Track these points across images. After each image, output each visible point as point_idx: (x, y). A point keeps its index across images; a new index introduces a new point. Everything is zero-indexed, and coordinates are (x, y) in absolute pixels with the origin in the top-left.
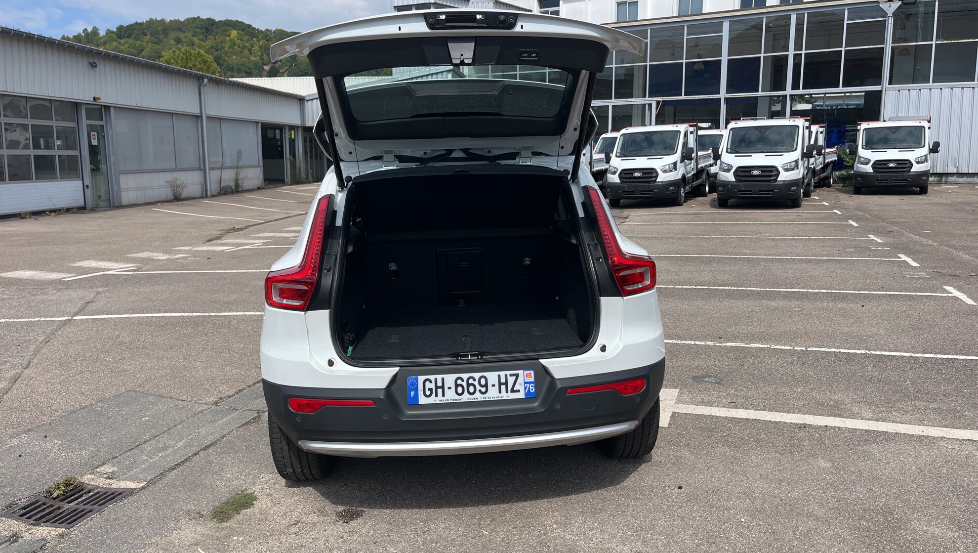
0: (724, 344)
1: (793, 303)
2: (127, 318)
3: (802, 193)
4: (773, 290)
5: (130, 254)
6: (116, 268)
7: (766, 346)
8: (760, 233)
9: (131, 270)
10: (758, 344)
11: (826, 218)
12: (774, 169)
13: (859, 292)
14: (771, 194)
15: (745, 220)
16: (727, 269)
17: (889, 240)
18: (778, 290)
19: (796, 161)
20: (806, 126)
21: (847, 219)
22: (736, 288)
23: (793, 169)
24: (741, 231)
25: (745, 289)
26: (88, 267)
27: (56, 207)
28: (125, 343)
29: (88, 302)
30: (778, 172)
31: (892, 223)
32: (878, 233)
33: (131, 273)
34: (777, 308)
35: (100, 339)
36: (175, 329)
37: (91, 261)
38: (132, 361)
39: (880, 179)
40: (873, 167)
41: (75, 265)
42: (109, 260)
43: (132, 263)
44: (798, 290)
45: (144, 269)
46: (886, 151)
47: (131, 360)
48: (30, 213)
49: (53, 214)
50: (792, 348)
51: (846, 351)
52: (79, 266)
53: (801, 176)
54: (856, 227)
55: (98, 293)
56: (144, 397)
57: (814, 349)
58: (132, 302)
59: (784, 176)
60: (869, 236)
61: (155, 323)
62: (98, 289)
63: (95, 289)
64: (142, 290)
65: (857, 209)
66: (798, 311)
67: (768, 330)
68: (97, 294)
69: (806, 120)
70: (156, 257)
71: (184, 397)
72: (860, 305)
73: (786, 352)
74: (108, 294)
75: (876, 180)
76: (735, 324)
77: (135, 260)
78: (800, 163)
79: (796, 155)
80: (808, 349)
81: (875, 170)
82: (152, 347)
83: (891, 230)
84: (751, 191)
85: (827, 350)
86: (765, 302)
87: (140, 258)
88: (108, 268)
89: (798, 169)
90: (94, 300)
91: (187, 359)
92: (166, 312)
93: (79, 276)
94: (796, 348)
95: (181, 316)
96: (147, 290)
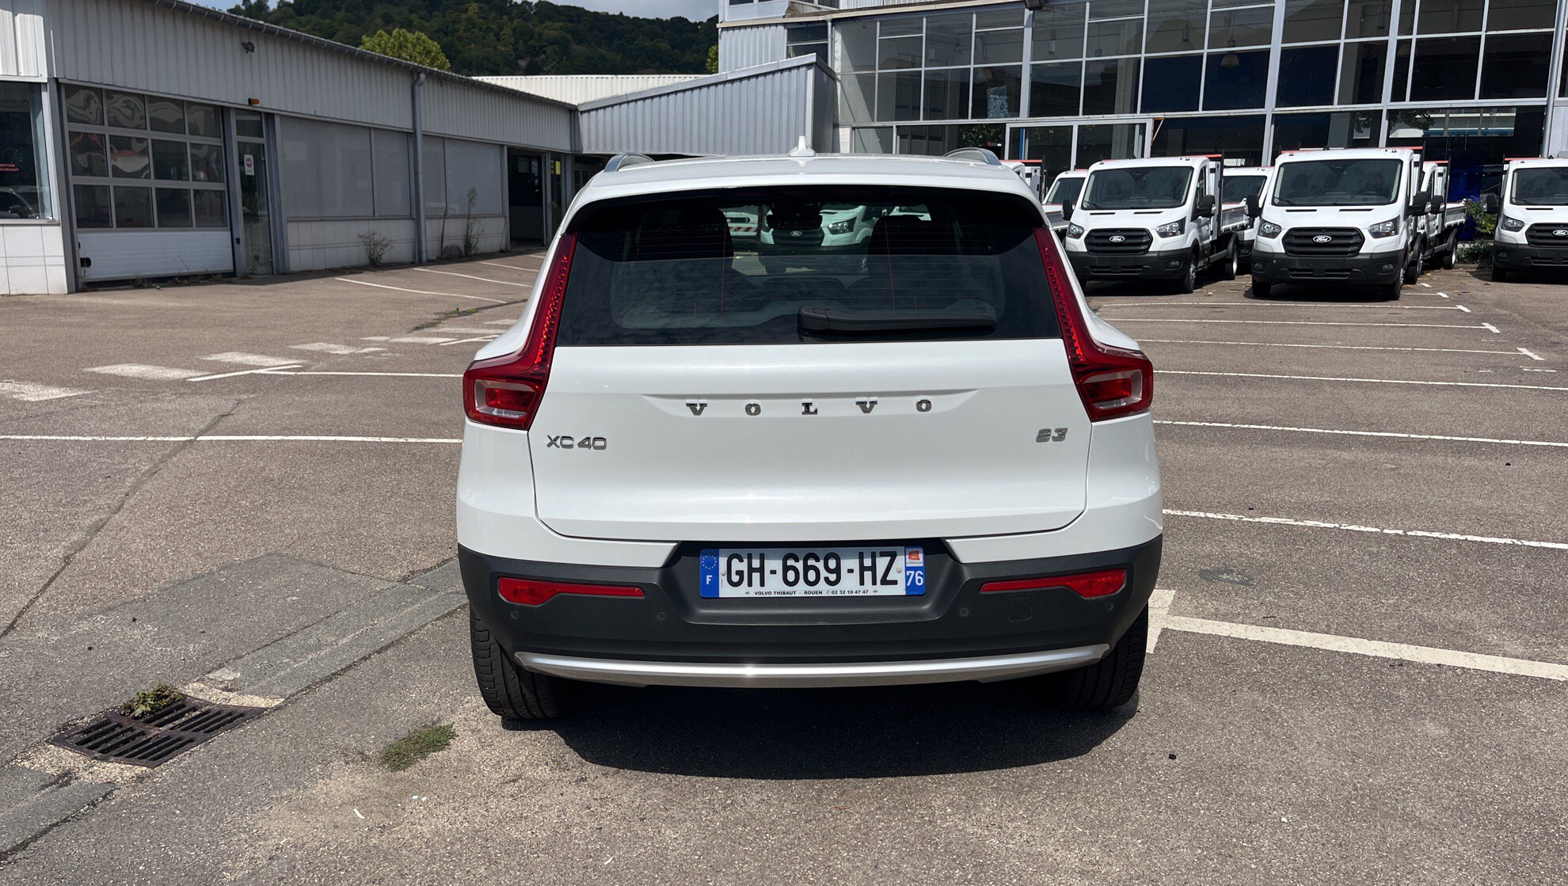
0: (1257, 520)
1: (1382, 456)
2: (279, 441)
3: (1401, 275)
4: (1346, 432)
5: (294, 344)
6: (271, 365)
7: (1332, 526)
8: (1326, 340)
9: (294, 368)
10: (1318, 520)
11: (1442, 319)
12: (1353, 233)
13: (1502, 441)
14: (1347, 275)
15: (1299, 318)
16: (1265, 396)
17: (1554, 357)
18: (1355, 433)
19: (1395, 221)
20: (1415, 160)
21: (1480, 321)
22: (1280, 428)
23: (1388, 235)
24: (1292, 336)
25: (1296, 429)
26: (229, 362)
27: (190, 271)
28: (271, 480)
29: (223, 416)
30: (1361, 238)
31: (1559, 330)
32: (1533, 345)
33: (293, 373)
34: (1354, 463)
35: (236, 472)
36: (351, 461)
37: (235, 353)
38: (280, 509)
39: (1539, 256)
40: (1528, 234)
41: (209, 359)
42: (263, 353)
43: (297, 359)
44: (1392, 435)
45: (314, 367)
46: (1552, 209)
47: (280, 506)
48: (148, 279)
49: (186, 281)
50: (1379, 530)
51: (1478, 539)
52: (215, 361)
53: (1401, 246)
54: (1496, 334)
55: (240, 402)
56: (292, 564)
57: (1420, 533)
58: (290, 417)
59: (1371, 246)
60: (1520, 349)
61: (322, 451)
62: (240, 396)
63: (236, 396)
64: (306, 399)
65: (1498, 304)
66: (1393, 469)
67: (1336, 499)
68: (238, 404)
69: (1416, 152)
70: (336, 350)
71: (355, 568)
72: (1502, 464)
73: (1368, 537)
74: (254, 404)
75: (1533, 258)
76: (1277, 487)
77: (301, 354)
78: (1402, 224)
79: (1396, 209)
80: (1409, 533)
81: (1531, 240)
82: (314, 488)
83: (1557, 341)
84: (1311, 270)
85: (1443, 536)
86: (1332, 453)
87: (309, 351)
88: (259, 364)
89: (1396, 233)
90: (233, 412)
91: (365, 509)
92: (340, 434)
93: (213, 375)
94: (1385, 531)
95: (361, 442)
96: (315, 399)
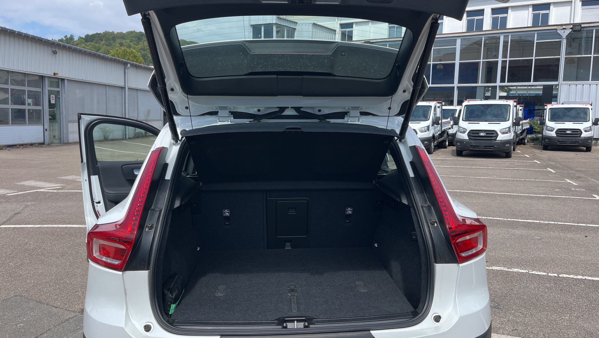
0: (491, 268)
1: (532, 232)
2: (39, 228)
3: (512, 148)
4: (513, 220)
5: (61, 176)
6: (47, 187)
7: (525, 271)
8: (490, 175)
9: (57, 189)
10: (518, 268)
11: (531, 166)
12: (494, 132)
13: (579, 225)
14: (492, 148)
15: (476, 165)
16: (474, 201)
17: (582, 184)
18: (517, 220)
19: (509, 128)
20: (515, 105)
21: (546, 167)
22: (486, 218)
23: (507, 133)
24: (476, 173)
25: (492, 218)
26: (28, 186)
27: (24, 142)
28: (29, 250)
29: (16, 214)
30: (497, 134)
31: (577, 171)
32: (571, 178)
33: (56, 191)
34: (521, 236)
35: (12, 246)
36: (71, 238)
37: (32, 181)
38: (28, 267)
39: (561, 141)
40: (556, 133)
41: (20, 184)
42: (45, 181)
43: (60, 184)
44: (533, 221)
45: (67, 188)
46: (565, 123)
47: (28, 266)
48: (5, 146)
49: (22, 147)
50: (546, 274)
51: (590, 278)
52: (22, 185)
53: (512, 138)
54: (554, 173)
55: (27, 206)
56: (26, 302)
57: (565, 276)
58: (48, 214)
59: (501, 137)
60: (566, 180)
61: (58, 233)
62: (28, 203)
63: (26, 203)
64: (58, 204)
65: (549, 160)
66: (539, 239)
67: (521, 256)
68: (25, 207)
69: (515, 102)
70: (79, 179)
71: (58, 304)
72: (583, 236)
73: (543, 278)
74: (33, 207)
75: (558, 142)
76: (494, 249)
77: (63, 181)
78: (512, 129)
79: (509, 124)
80: (560, 276)
81: (557, 135)
82: (48, 255)
83: (578, 176)
84: (479, 146)
85: (575, 277)
86: (512, 231)
87: (66, 179)
88: (42, 186)
89: (510, 133)
90: (21, 212)
91: (71, 266)
92: (69, 224)
93: (19, 192)
94: (549, 274)
95: (79, 227)
96: (62, 205)
